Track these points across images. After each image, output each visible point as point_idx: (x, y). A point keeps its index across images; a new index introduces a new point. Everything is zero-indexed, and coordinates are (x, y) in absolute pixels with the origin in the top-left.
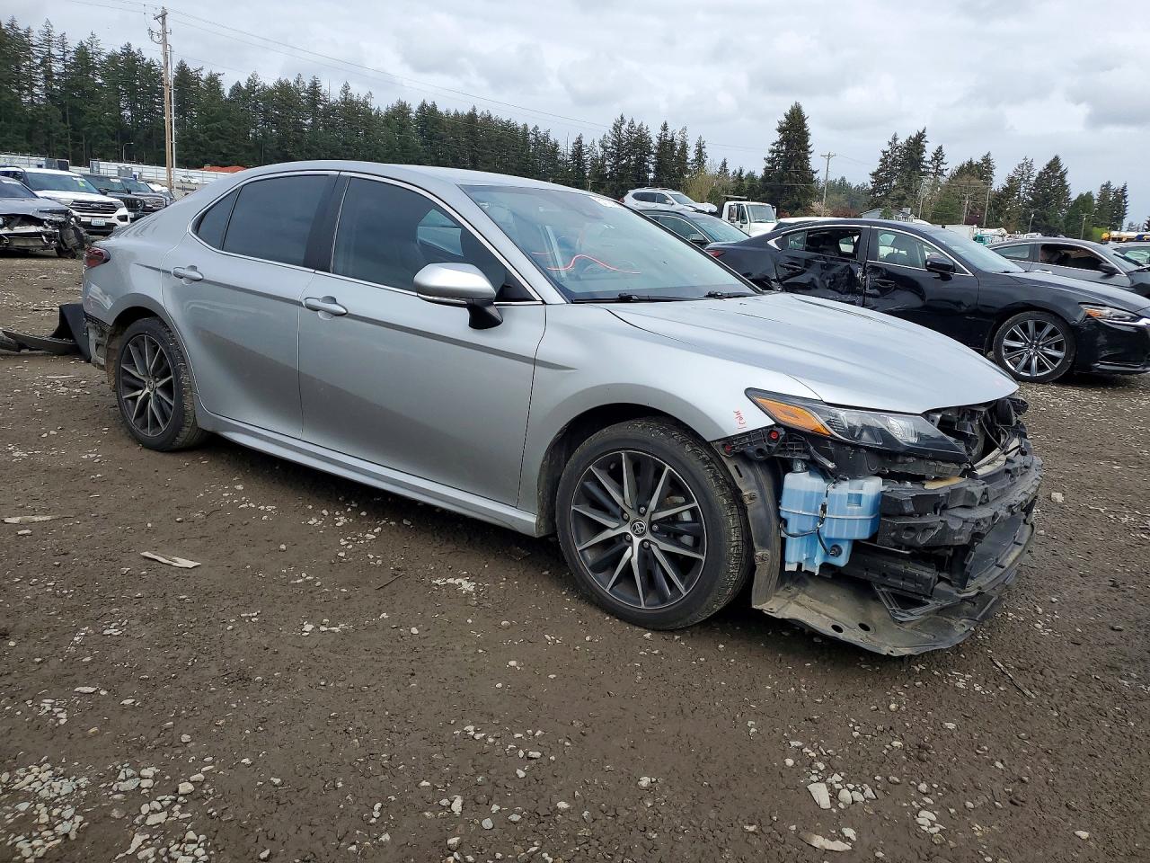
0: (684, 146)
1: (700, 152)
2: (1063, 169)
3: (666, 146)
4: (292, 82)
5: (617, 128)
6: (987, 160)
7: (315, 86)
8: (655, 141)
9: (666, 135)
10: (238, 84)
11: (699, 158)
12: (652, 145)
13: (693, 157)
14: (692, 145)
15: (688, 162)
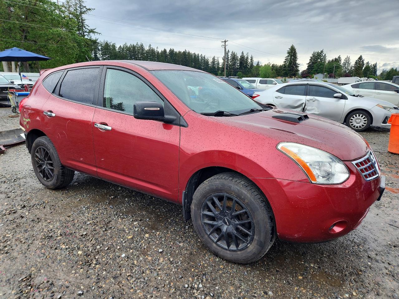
0: (247, 58)
1: (252, 60)
2: (363, 59)
3: (242, 57)
4: (135, 44)
5: (227, 54)
6: (339, 57)
7: (142, 45)
8: (239, 57)
9: (243, 55)
10: (121, 46)
11: (251, 61)
12: (238, 58)
13: (250, 61)
14: (250, 58)
15: (249, 63)
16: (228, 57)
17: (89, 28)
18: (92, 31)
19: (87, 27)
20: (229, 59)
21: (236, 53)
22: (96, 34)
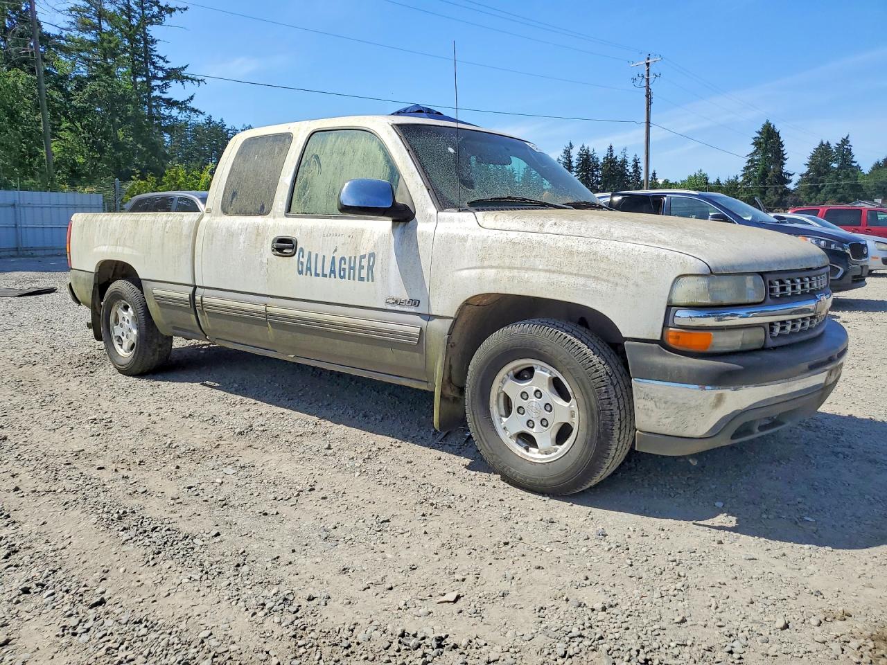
0: (625, 161)
1: (636, 166)
3: (610, 161)
5: (567, 152)
8: (601, 160)
9: (611, 155)
11: (635, 171)
12: (599, 163)
13: (631, 170)
14: (630, 161)
15: (628, 174)
16: (570, 162)
17: (167, 66)
18: (175, 75)
19: (161, 63)
20: (574, 164)
21: (591, 150)
22: (188, 84)
